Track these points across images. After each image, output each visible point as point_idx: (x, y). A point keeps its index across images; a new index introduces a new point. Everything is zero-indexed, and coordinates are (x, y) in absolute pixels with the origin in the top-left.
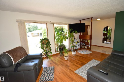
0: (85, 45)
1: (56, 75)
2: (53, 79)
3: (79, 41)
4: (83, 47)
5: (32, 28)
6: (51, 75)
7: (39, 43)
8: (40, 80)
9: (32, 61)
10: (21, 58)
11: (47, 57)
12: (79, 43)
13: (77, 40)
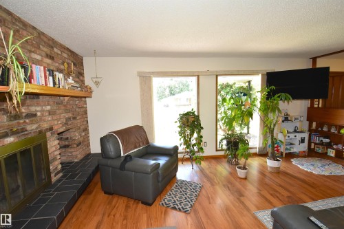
0: (329, 146)
1: (200, 204)
2: (189, 209)
3: (306, 128)
4: (320, 150)
5: (177, 86)
6: (188, 199)
7: (176, 122)
8: (163, 202)
9: (154, 158)
10: (136, 148)
11: (192, 158)
12: (306, 135)
13: (298, 124)
